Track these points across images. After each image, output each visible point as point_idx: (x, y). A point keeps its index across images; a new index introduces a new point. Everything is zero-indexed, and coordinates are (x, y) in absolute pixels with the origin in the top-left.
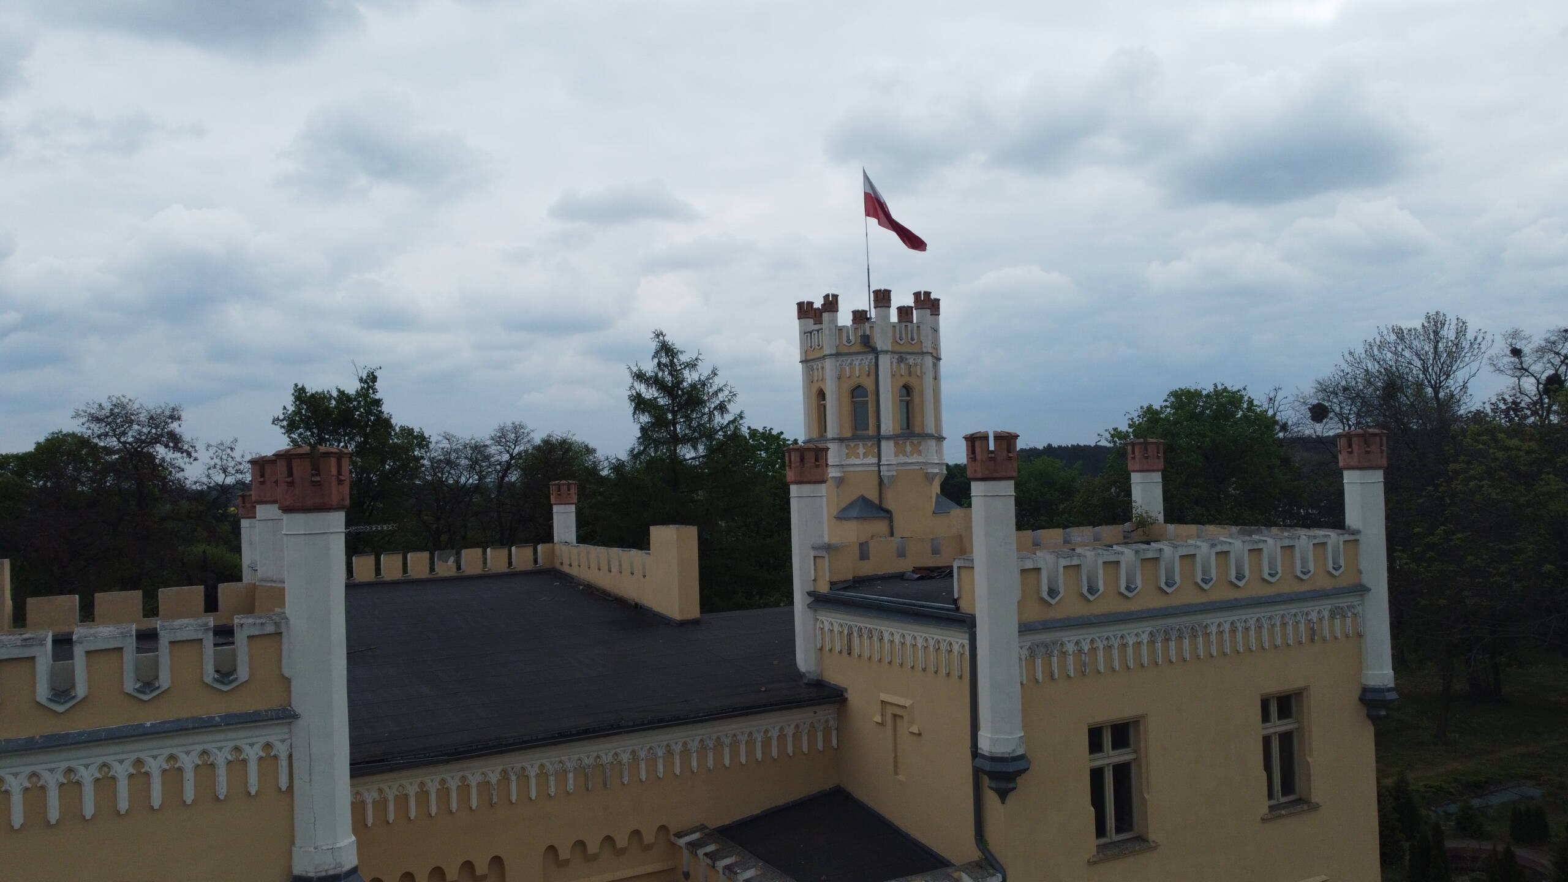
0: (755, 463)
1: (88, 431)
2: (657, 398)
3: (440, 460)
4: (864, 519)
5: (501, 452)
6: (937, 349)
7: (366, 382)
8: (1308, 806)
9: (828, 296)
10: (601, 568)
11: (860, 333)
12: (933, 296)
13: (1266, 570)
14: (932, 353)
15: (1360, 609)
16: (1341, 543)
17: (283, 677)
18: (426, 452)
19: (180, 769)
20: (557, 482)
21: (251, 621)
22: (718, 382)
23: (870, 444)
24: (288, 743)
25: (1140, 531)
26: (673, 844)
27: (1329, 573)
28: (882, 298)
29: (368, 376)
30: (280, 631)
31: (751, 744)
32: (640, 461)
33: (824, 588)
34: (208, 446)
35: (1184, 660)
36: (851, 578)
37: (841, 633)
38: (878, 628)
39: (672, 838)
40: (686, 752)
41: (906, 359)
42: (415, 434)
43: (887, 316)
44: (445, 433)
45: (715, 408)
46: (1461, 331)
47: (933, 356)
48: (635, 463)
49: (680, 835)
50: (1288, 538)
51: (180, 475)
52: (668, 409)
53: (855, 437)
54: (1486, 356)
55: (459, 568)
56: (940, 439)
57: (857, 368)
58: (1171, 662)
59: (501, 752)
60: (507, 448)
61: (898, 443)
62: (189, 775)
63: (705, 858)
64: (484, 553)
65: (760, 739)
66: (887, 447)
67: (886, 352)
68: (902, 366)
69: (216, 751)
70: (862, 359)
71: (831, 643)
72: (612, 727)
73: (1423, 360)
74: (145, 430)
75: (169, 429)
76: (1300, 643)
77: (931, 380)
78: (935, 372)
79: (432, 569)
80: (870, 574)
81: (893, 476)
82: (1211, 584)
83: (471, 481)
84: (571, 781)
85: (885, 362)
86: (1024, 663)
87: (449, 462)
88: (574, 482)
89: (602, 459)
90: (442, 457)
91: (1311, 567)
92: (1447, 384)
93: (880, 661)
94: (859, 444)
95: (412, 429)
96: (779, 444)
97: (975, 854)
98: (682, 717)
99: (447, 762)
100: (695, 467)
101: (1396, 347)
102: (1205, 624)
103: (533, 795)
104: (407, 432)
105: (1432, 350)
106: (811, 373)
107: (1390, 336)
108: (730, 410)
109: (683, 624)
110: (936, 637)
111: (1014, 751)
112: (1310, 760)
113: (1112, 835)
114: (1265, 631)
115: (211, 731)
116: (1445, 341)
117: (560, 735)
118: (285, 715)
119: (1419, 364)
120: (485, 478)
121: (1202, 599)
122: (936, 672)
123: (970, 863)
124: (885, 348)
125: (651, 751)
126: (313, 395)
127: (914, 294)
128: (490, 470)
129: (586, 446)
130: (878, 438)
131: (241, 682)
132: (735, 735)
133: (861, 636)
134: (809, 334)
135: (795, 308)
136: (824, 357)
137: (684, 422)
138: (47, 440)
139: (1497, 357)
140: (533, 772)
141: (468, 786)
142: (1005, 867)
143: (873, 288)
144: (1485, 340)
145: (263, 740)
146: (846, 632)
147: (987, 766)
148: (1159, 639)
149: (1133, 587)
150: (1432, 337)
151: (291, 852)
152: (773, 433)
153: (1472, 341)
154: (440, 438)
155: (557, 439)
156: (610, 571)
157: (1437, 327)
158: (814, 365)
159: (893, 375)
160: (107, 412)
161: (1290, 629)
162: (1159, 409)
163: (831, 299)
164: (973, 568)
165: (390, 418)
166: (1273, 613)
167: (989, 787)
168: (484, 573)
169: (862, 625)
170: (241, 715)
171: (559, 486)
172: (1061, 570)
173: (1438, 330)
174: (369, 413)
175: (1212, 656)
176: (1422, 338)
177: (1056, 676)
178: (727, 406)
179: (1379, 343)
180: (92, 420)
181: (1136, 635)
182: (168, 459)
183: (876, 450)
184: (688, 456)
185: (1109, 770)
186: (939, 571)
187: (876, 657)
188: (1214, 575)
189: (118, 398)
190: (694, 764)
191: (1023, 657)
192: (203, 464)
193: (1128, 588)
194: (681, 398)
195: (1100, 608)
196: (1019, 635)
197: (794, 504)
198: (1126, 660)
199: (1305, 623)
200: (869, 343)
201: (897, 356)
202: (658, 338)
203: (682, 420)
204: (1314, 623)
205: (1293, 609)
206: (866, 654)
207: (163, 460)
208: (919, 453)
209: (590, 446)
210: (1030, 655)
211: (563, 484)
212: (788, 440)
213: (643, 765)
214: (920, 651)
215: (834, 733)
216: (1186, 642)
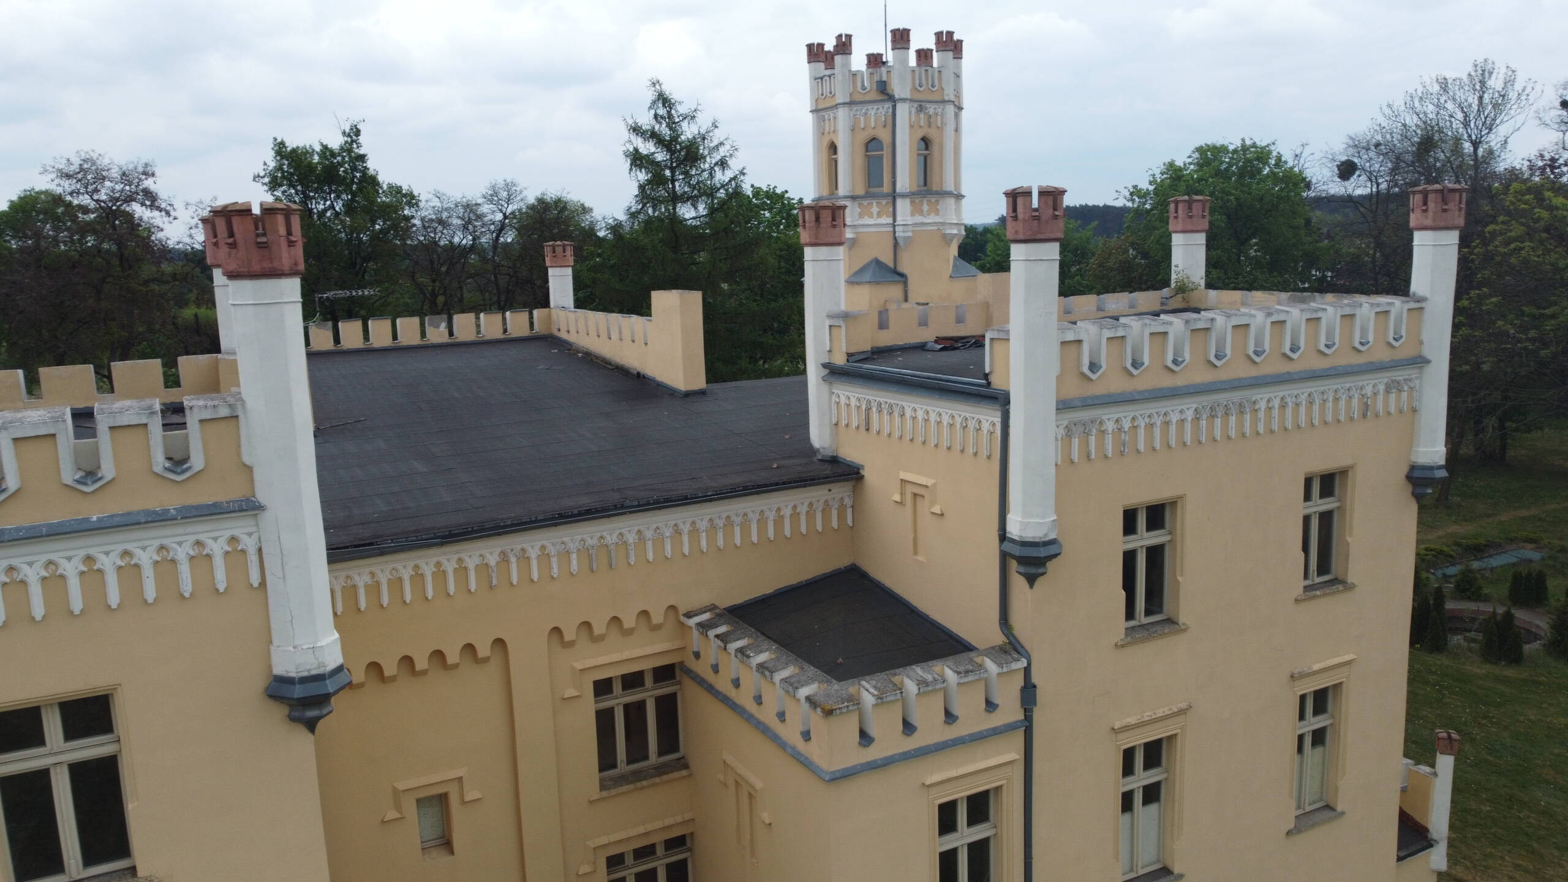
0: (759, 224)
1: (58, 188)
2: (653, 153)
3: (431, 220)
4: (878, 283)
5: (494, 211)
6: (959, 97)
7: (349, 136)
8: (1344, 587)
9: (840, 36)
10: (601, 335)
11: (876, 78)
12: (956, 37)
13: (1323, 341)
14: (954, 102)
15: (1417, 382)
16: (1405, 311)
17: (245, 465)
18: (417, 211)
19: (137, 566)
20: (551, 243)
21: (201, 403)
22: (717, 136)
23: (884, 202)
24: (255, 536)
25: (1179, 297)
26: (682, 624)
27: (1389, 344)
28: (900, 38)
29: (352, 129)
30: (235, 415)
31: (762, 522)
32: (638, 221)
33: (840, 360)
34: (187, 204)
35: (1229, 438)
36: (870, 349)
37: (859, 407)
38: (900, 403)
39: (682, 618)
40: (694, 532)
41: (926, 109)
42: (404, 192)
43: (906, 60)
44: (435, 191)
45: (716, 164)
46: (1509, 82)
47: (955, 105)
48: (633, 223)
49: (689, 615)
50: (1350, 306)
51: (160, 235)
52: (666, 166)
53: (868, 195)
54: (1534, 108)
55: (451, 334)
56: (959, 197)
57: (873, 119)
58: (1215, 440)
59: (499, 534)
60: (500, 207)
61: (914, 201)
62: (148, 572)
63: (716, 639)
64: (478, 318)
65: (772, 518)
66: (903, 206)
67: (904, 100)
68: (922, 116)
69: (175, 546)
70: (878, 109)
71: (848, 418)
72: (616, 507)
73: (1465, 113)
74: (119, 187)
75: (144, 186)
76: (1352, 419)
77: (953, 133)
78: (957, 124)
79: (423, 334)
80: (889, 345)
81: (908, 237)
82: (1263, 357)
83: (464, 242)
84: (574, 563)
85: (903, 110)
86: (1060, 443)
87: (441, 222)
88: (569, 243)
89: (600, 218)
90: (434, 217)
91: (1371, 338)
92: (1488, 139)
93: (901, 438)
94: (872, 203)
95: (401, 187)
96: (783, 204)
97: (999, 639)
98: (689, 496)
99: (442, 544)
100: (696, 227)
101: (1438, 99)
102: (1253, 399)
103: (535, 577)
104: (396, 190)
105: (1476, 102)
106: (822, 124)
107: (1432, 86)
108: (731, 166)
109: (688, 395)
110: (963, 414)
111: (1046, 535)
112: (1349, 540)
113: (1141, 617)
114: (1316, 407)
115: (166, 525)
116: (1491, 91)
117: (561, 516)
118: (250, 507)
119: (1460, 116)
120: (479, 238)
121: (1252, 372)
122: (962, 451)
123: (993, 648)
124: (903, 96)
125: (658, 531)
126: (294, 151)
127: (935, 34)
128: (483, 230)
129: (582, 205)
130: (894, 196)
131: (195, 472)
132: (745, 514)
133: (880, 411)
134: (819, 80)
135: (805, 51)
136: (836, 106)
137: (683, 179)
138: (20, 198)
139: (1544, 109)
140: (533, 553)
141: (466, 568)
142: (1030, 652)
143: (890, 27)
144: (1535, 91)
145: (228, 534)
146: (864, 407)
147: (1017, 551)
148: (1205, 417)
149: (1180, 359)
150: (1478, 87)
151: (269, 653)
152: (777, 192)
153: (1520, 91)
154: (431, 196)
155: (551, 198)
156: (610, 338)
157: (1484, 78)
158: (826, 114)
159: (911, 126)
160: (75, 168)
161: (1342, 404)
162: (1182, 166)
163: (844, 40)
164: (1008, 340)
165: (377, 174)
166: (1326, 388)
167: (1017, 572)
168: (477, 339)
169: (882, 400)
170: (198, 507)
171: (554, 247)
172: (1104, 341)
173: (1486, 80)
174: (354, 169)
175: (1258, 434)
176: (1467, 88)
177: (1093, 456)
178: (729, 162)
179: (1421, 95)
180: (62, 176)
181: (1180, 412)
182: (145, 218)
183: (891, 209)
184: (687, 216)
185: (1142, 552)
186: (966, 340)
187: (897, 434)
188: (1267, 347)
189: (87, 153)
190: (704, 543)
191: (1059, 437)
192: (184, 223)
193: (1175, 362)
194: (680, 153)
195: (1143, 382)
196: (1056, 414)
197: (808, 268)
198: (1168, 438)
199: (1358, 398)
200: (885, 89)
201: (916, 105)
202: (654, 86)
203: (681, 177)
204: (1368, 398)
205: (1347, 383)
206: (886, 431)
207: (141, 219)
208: (937, 212)
209: (587, 205)
210: (1067, 435)
211: (558, 246)
212: (793, 199)
213: (649, 544)
214: (945, 429)
215: (849, 511)
216: (1233, 419)
